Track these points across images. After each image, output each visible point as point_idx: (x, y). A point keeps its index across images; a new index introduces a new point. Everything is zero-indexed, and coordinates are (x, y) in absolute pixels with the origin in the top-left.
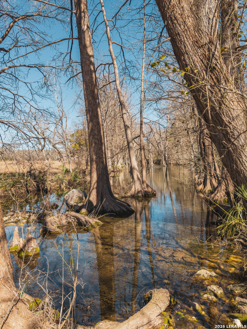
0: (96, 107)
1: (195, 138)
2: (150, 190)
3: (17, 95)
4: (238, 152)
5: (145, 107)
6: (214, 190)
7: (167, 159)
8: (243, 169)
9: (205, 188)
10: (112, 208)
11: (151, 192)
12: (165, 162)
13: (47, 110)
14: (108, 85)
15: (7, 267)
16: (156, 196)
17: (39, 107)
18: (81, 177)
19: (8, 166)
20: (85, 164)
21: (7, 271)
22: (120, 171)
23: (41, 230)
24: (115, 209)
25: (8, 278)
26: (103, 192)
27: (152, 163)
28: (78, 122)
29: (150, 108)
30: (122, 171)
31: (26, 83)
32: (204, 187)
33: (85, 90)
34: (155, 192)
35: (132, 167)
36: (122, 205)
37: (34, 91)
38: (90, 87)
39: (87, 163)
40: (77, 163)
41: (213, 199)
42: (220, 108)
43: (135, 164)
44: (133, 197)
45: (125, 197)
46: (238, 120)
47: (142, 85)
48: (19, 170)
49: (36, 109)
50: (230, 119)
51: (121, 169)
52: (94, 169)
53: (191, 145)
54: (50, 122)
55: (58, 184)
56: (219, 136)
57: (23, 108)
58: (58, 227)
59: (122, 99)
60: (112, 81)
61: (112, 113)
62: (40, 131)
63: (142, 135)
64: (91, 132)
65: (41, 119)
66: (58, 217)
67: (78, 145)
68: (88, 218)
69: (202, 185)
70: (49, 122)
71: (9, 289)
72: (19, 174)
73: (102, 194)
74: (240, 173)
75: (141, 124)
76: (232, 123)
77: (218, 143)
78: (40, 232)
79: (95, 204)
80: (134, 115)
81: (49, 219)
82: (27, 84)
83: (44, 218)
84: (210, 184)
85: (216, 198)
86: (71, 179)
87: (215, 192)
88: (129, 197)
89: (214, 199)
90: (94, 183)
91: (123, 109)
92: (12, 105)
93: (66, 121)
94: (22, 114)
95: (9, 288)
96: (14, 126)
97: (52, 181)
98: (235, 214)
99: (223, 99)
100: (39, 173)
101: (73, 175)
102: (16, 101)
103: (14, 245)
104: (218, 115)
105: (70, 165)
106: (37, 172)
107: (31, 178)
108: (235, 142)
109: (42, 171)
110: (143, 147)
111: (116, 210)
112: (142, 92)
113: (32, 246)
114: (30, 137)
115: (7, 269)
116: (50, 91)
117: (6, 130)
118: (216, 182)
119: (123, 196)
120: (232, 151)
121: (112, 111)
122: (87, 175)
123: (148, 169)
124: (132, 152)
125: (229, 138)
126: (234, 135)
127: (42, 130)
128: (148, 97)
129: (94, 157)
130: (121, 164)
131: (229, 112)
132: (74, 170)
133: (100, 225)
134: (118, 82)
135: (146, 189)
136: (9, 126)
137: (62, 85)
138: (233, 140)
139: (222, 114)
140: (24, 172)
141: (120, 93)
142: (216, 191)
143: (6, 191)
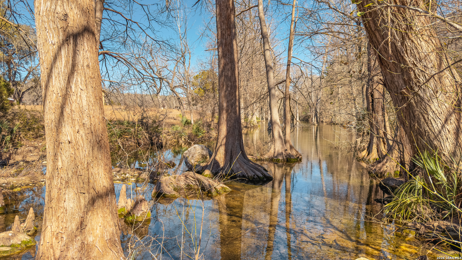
0: (231, 39)
1: (359, 89)
2: (295, 153)
3: (130, 20)
4: (423, 106)
5: (294, 44)
6: (381, 158)
7: (318, 116)
8: (429, 130)
9: (370, 155)
10: (244, 172)
11: (296, 156)
12: (315, 120)
13: (166, 42)
14: (248, 11)
15: (114, 228)
16: (301, 161)
17: (157, 37)
18: (204, 132)
19: (115, 111)
20: (211, 115)
21: (114, 232)
22: (254, 127)
23: (154, 191)
24: (247, 174)
25: (115, 241)
26: (233, 150)
27: (298, 119)
28: (204, 61)
29: (301, 45)
30: (257, 127)
31: (142, 5)
32: (368, 154)
33: (218, 15)
34: (301, 155)
35: (273, 121)
36: (257, 168)
37: (151, 17)
38: (225, 12)
39: (213, 114)
40: (200, 114)
41: (380, 170)
42: (402, 44)
43: (276, 117)
44: (271, 160)
45: (261, 160)
46: (427, 61)
47: (294, 12)
48: (129, 117)
49: (153, 39)
50: (416, 60)
51: (257, 124)
52: (224, 120)
53: (353, 98)
54: (170, 59)
55: (175, 138)
56: (398, 83)
57: (137, 38)
58: (175, 189)
59: (265, 30)
60: (253, 6)
61: (249, 51)
62: (155, 70)
63: (288, 81)
64: (222, 71)
65: (159, 54)
66: (175, 178)
67: (203, 91)
68: (213, 182)
69: (366, 151)
70: (168, 58)
71: (116, 254)
72: (128, 123)
73: (231, 153)
74: (422, 135)
75: (289, 65)
76: (418, 65)
77: (395, 92)
78: (153, 194)
79: (222, 165)
80: (279, 54)
81: (164, 179)
82: (144, 6)
83: (157, 177)
84: (376, 150)
85: (385, 168)
86: (191, 133)
87: (382, 161)
88: (266, 160)
89: (382, 171)
90: (222, 138)
91: (266, 43)
92: (123, 33)
93: (190, 58)
94: (136, 46)
95: (116, 252)
96: (125, 60)
97: (168, 134)
98: (411, 191)
99: (409, 31)
100: (153, 123)
101: (195, 128)
102: (129, 28)
103: (120, 207)
104: (399, 54)
105: (192, 116)
106: (150, 121)
107: (143, 129)
108: (420, 92)
109: (157, 121)
110: (288, 96)
111: (249, 174)
112: (292, 21)
113: (143, 209)
114: (144, 75)
115: (115, 230)
116: (172, 17)
117: (115, 65)
118: (386, 148)
119: (258, 158)
120: (414, 104)
121: (249, 48)
122: (212, 129)
123: (293, 126)
124: (274, 102)
125: (411, 87)
126: (419, 82)
127: (159, 68)
128: (300, 30)
129: (225, 105)
130: (257, 119)
131: (414, 50)
132: (196, 122)
133: (227, 192)
134: (261, 7)
135: (289, 151)
136: (119, 60)
137: (187, 10)
138: (416, 89)
139: (405, 52)
140: (135, 119)
141: (262, 23)
142: (385, 160)
143: (112, 142)
